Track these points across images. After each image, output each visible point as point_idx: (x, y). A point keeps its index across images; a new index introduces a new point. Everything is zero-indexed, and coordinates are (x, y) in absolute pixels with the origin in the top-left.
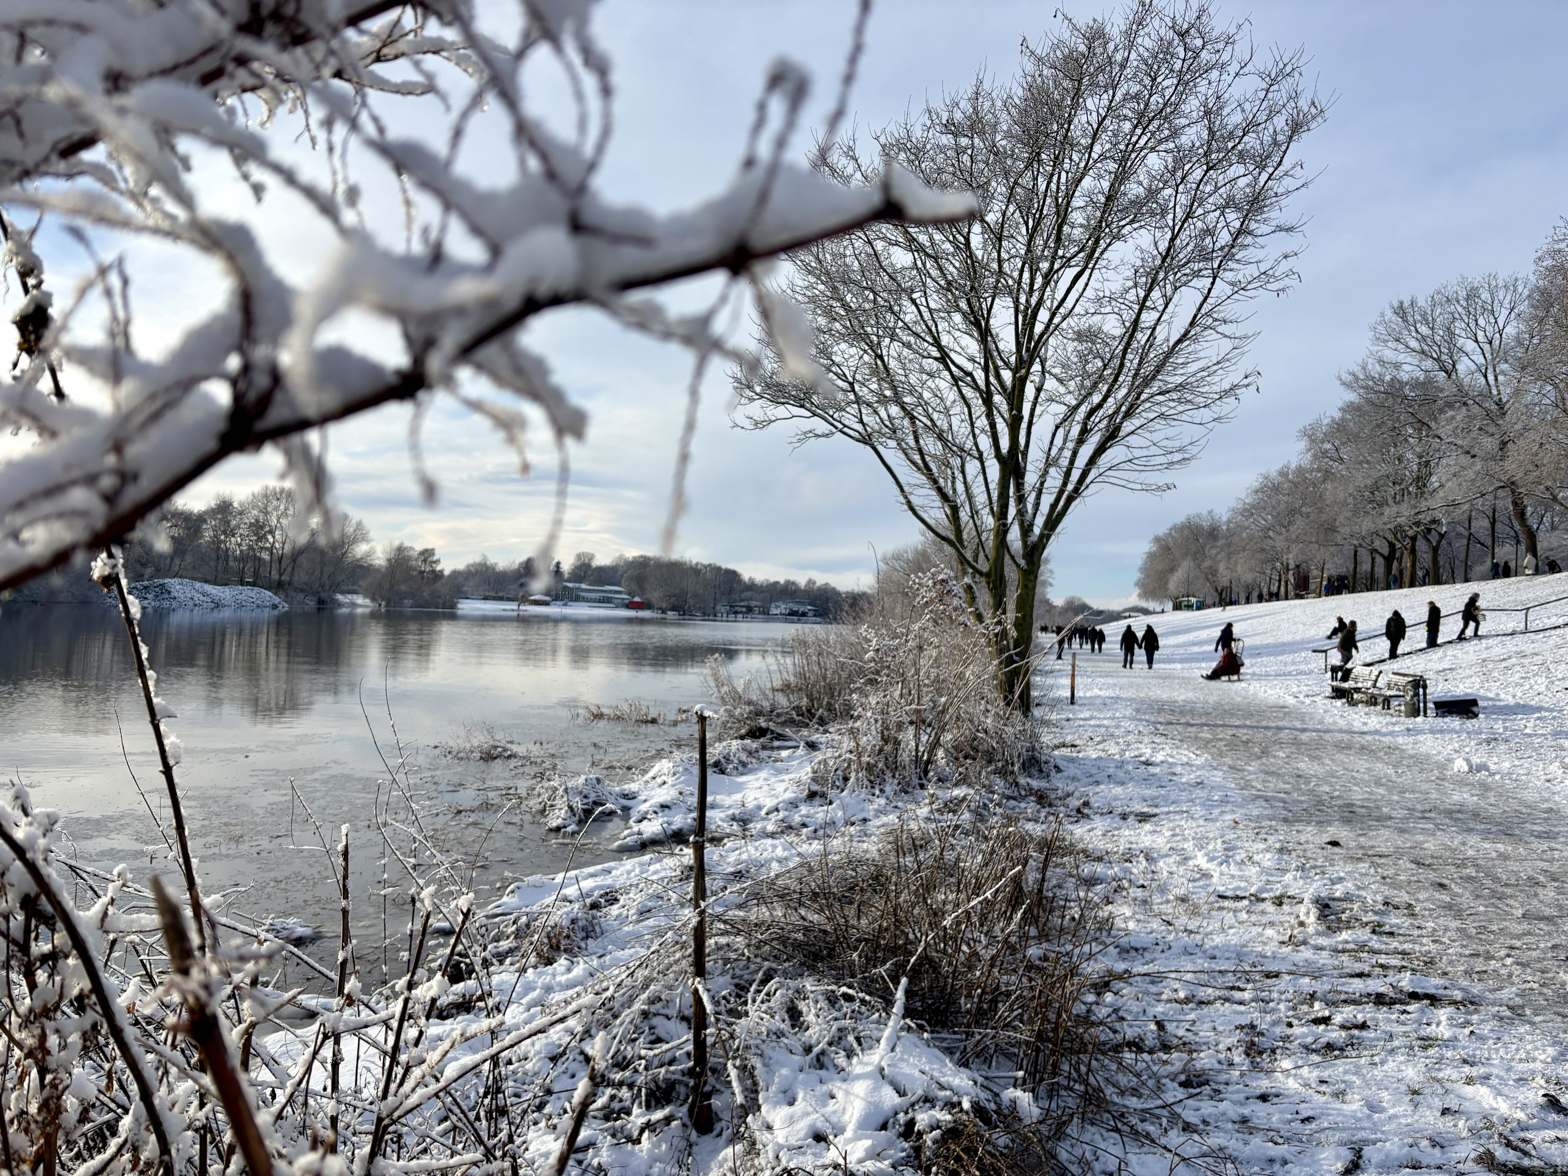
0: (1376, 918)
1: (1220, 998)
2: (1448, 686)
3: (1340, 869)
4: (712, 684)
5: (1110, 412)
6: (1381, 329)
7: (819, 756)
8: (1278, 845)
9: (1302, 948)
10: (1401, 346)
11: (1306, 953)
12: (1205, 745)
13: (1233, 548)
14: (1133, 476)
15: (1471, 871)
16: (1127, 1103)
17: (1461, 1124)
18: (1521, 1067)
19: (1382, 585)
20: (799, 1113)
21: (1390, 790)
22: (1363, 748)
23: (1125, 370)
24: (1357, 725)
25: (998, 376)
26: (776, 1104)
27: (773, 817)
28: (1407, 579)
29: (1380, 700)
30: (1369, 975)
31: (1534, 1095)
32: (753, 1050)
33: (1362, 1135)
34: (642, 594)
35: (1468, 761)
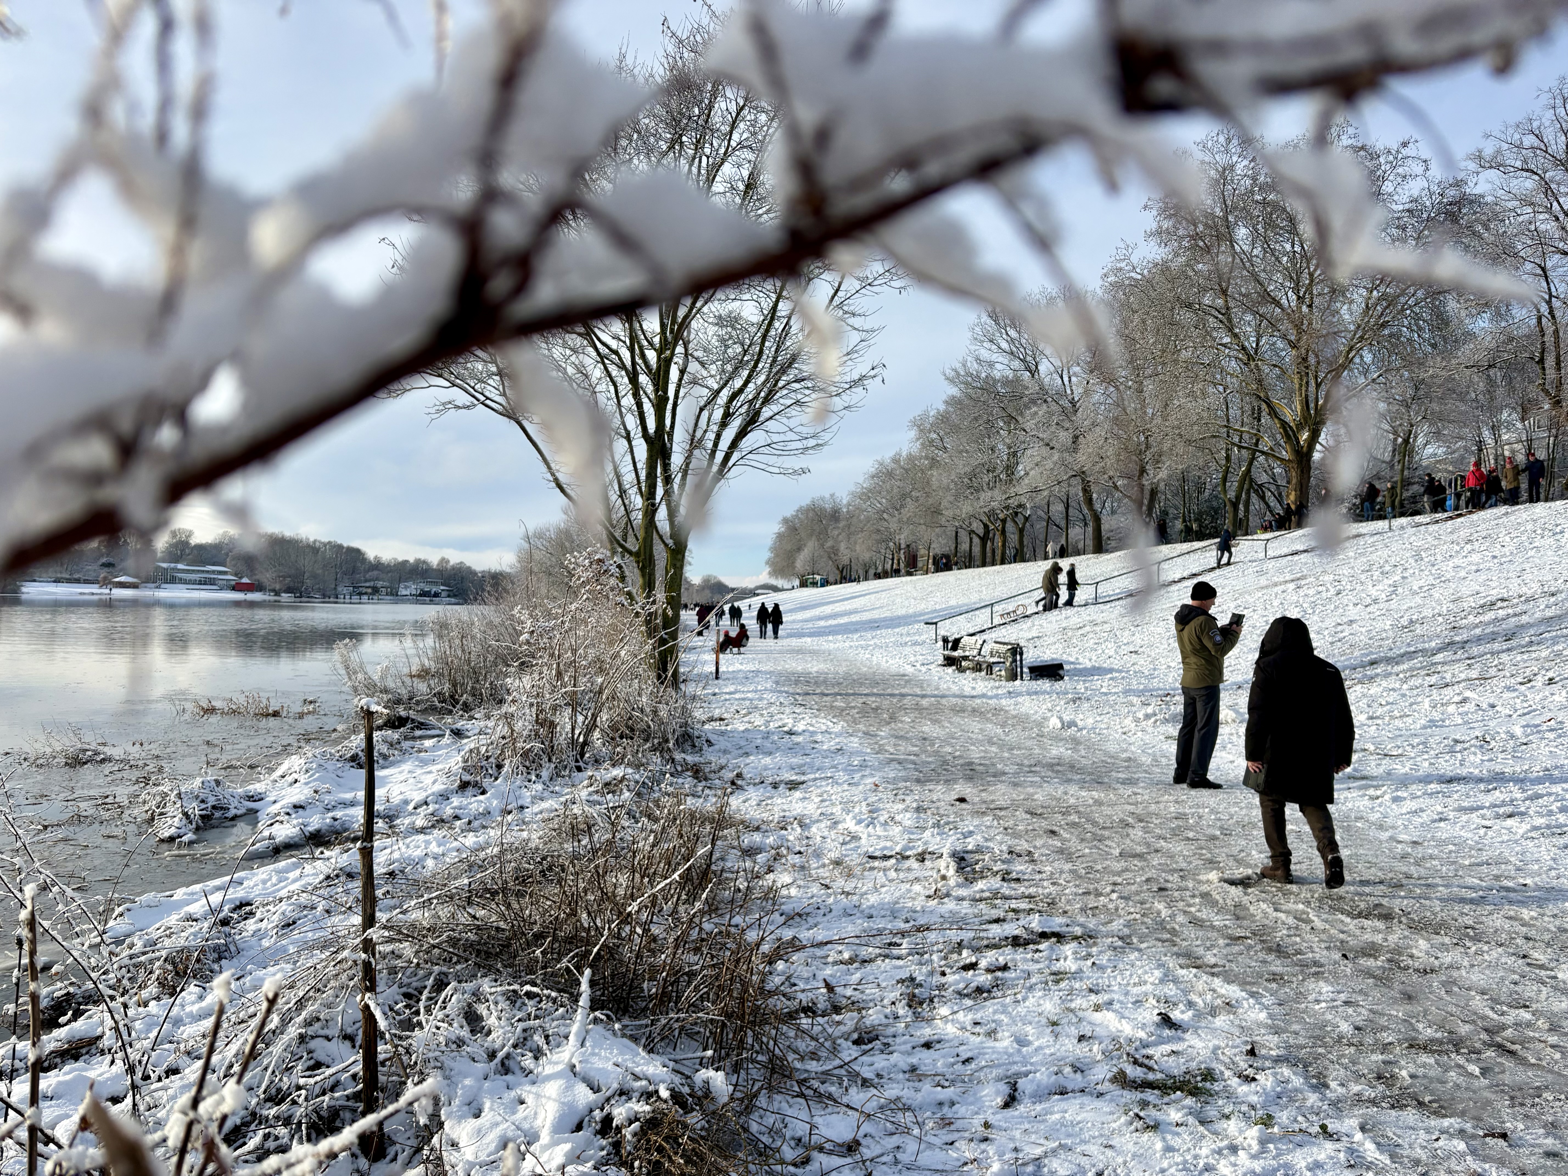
0: (1005, 867)
1: (880, 955)
2: (1037, 652)
3: (969, 824)
4: (343, 672)
5: (750, 397)
6: (977, 329)
7: (468, 744)
8: (915, 805)
9: (946, 900)
10: (994, 347)
11: (950, 905)
12: (840, 713)
13: (852, 529)
14: (772, 460)
15: (1074, 818)
16: (808, 1067)
17: (1095, 1048)
18: (1136, 990)
19: (978, 563)
20: (488, 1125)
21: (1001, 747)
22: (974, 710)
23: (765, 357)
24: (968, 691)
25: (643, 356)
26: (461, 1118)
27: (422, 811)
28: (998, 558)
29: (984, 666)
30: (1004, 920)
31: (1149, 1015)
32: (432, 1064)
33: (1015, 1068)
34: (251, 575)
35: (1061, 718)
